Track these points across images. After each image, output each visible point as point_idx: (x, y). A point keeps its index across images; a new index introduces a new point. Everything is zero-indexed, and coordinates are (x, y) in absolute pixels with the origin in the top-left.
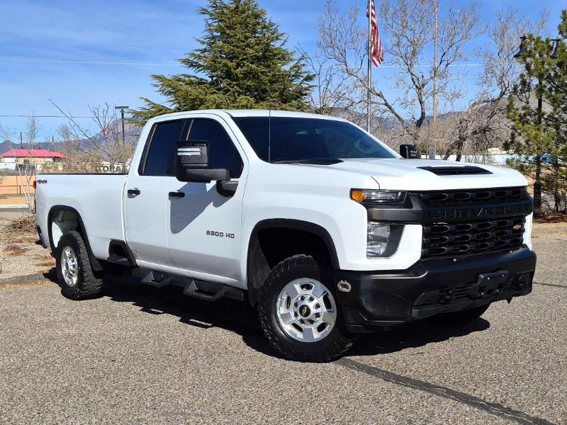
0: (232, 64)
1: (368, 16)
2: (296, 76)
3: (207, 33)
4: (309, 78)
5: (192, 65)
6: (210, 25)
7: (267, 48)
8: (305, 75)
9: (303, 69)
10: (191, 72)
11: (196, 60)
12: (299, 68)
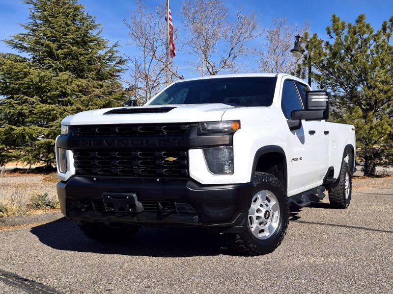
0: (54, 46)
1: (166, 19)
2: (110, 59)
4: (121, 62)
5: (16, 47)
7: (86, 34)
8: (118, 60)
10: (16, 52)
11: (20, 42)
12: (113, 54)
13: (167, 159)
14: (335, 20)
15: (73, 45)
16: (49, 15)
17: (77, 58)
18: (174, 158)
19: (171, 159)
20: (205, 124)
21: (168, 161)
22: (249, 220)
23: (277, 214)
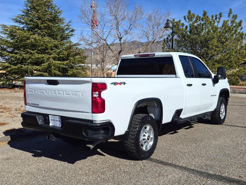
0: (39, 22)
1: (92, 7)
2: (67, 29)
3: (25, 8)
4: (72, 31)
5: (17, 21)
6: (26, 4)
8: (71, 30)
9: (70, 27)
10: (17, 24)
11: (19, 19)
12: (69, 26)
14: (189, 12)
15: (49, 21)
16: (36, 5)
17: (51, 29)
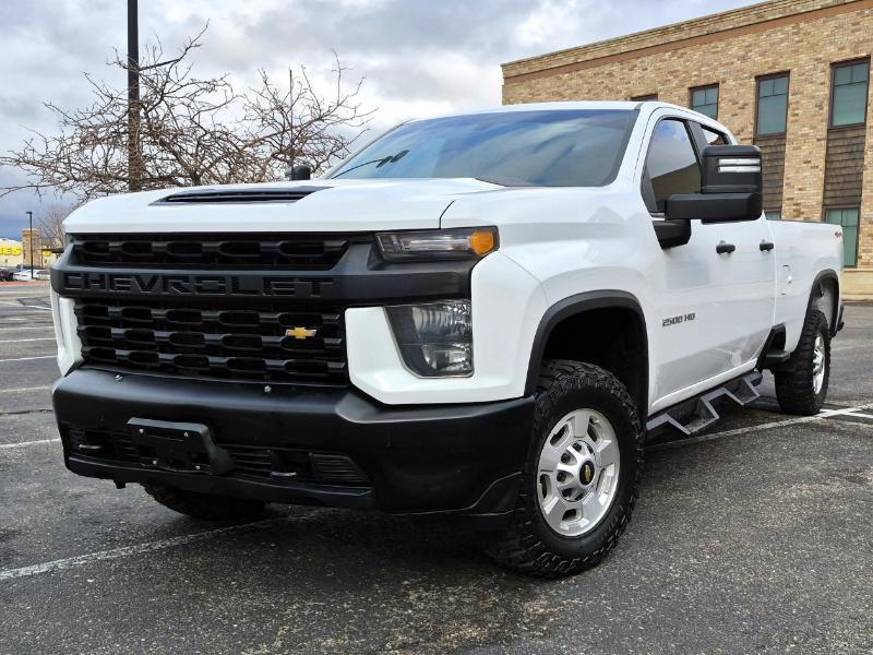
13: (289, 332)
18: (307, 328)
19: (301, 332)
20: (394, 238)
21: (292, 338)
22: (539, 485)
23: (612, 472)
